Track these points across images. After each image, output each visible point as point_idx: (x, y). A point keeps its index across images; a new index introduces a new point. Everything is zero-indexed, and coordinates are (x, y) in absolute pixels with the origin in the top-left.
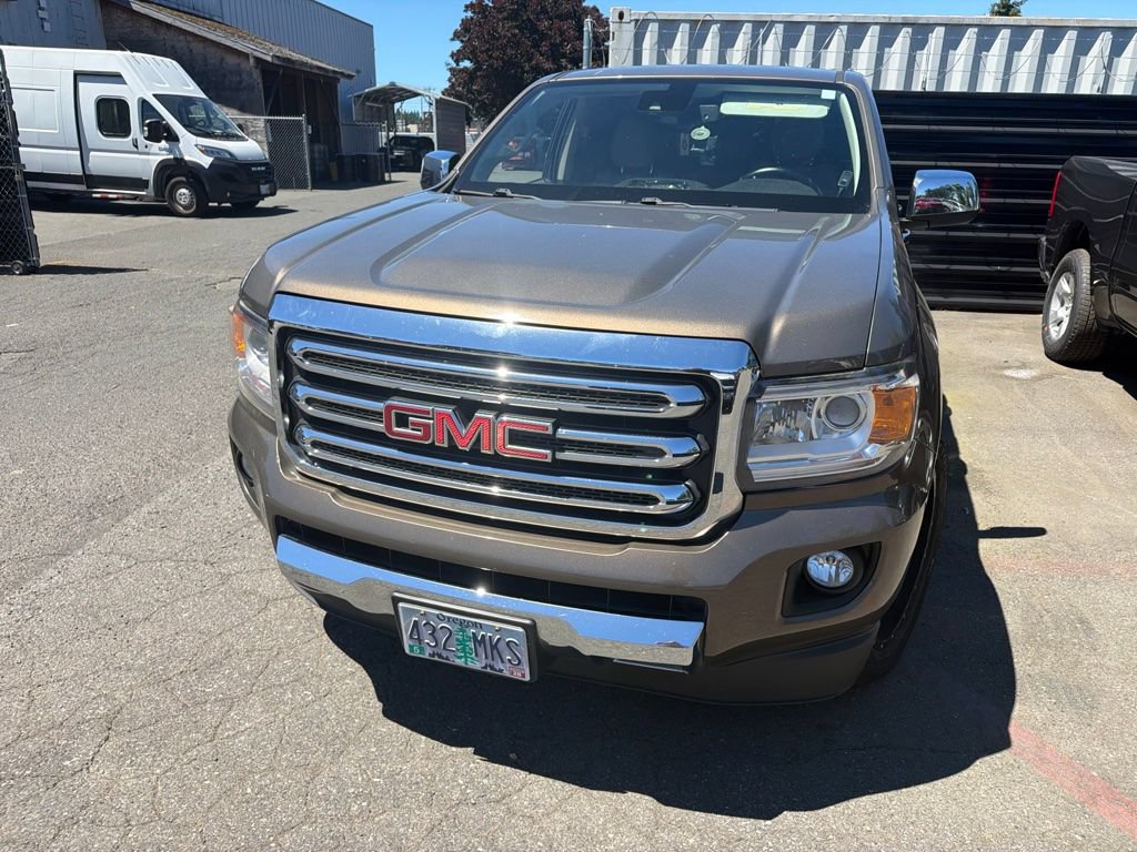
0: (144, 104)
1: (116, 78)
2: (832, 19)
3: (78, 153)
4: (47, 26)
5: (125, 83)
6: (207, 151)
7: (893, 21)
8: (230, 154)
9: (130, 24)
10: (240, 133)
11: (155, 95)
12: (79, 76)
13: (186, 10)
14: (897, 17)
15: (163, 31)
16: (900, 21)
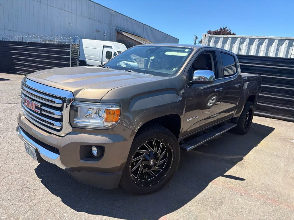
0: (115, 53)
1: (111, 47)
2: (264, 38)
3: (101, 62)
4: (105, 37)
5: (112, 48)
6: (125, 64)
7: (283, 38)
8: (130, 65)
9: (122, 37)
10: (134, 61)
11: (117, 51)
12: (104, 46)
13: (135, 34)
14: (284, 37)
15: (128, 38)
16: (285, 39)
